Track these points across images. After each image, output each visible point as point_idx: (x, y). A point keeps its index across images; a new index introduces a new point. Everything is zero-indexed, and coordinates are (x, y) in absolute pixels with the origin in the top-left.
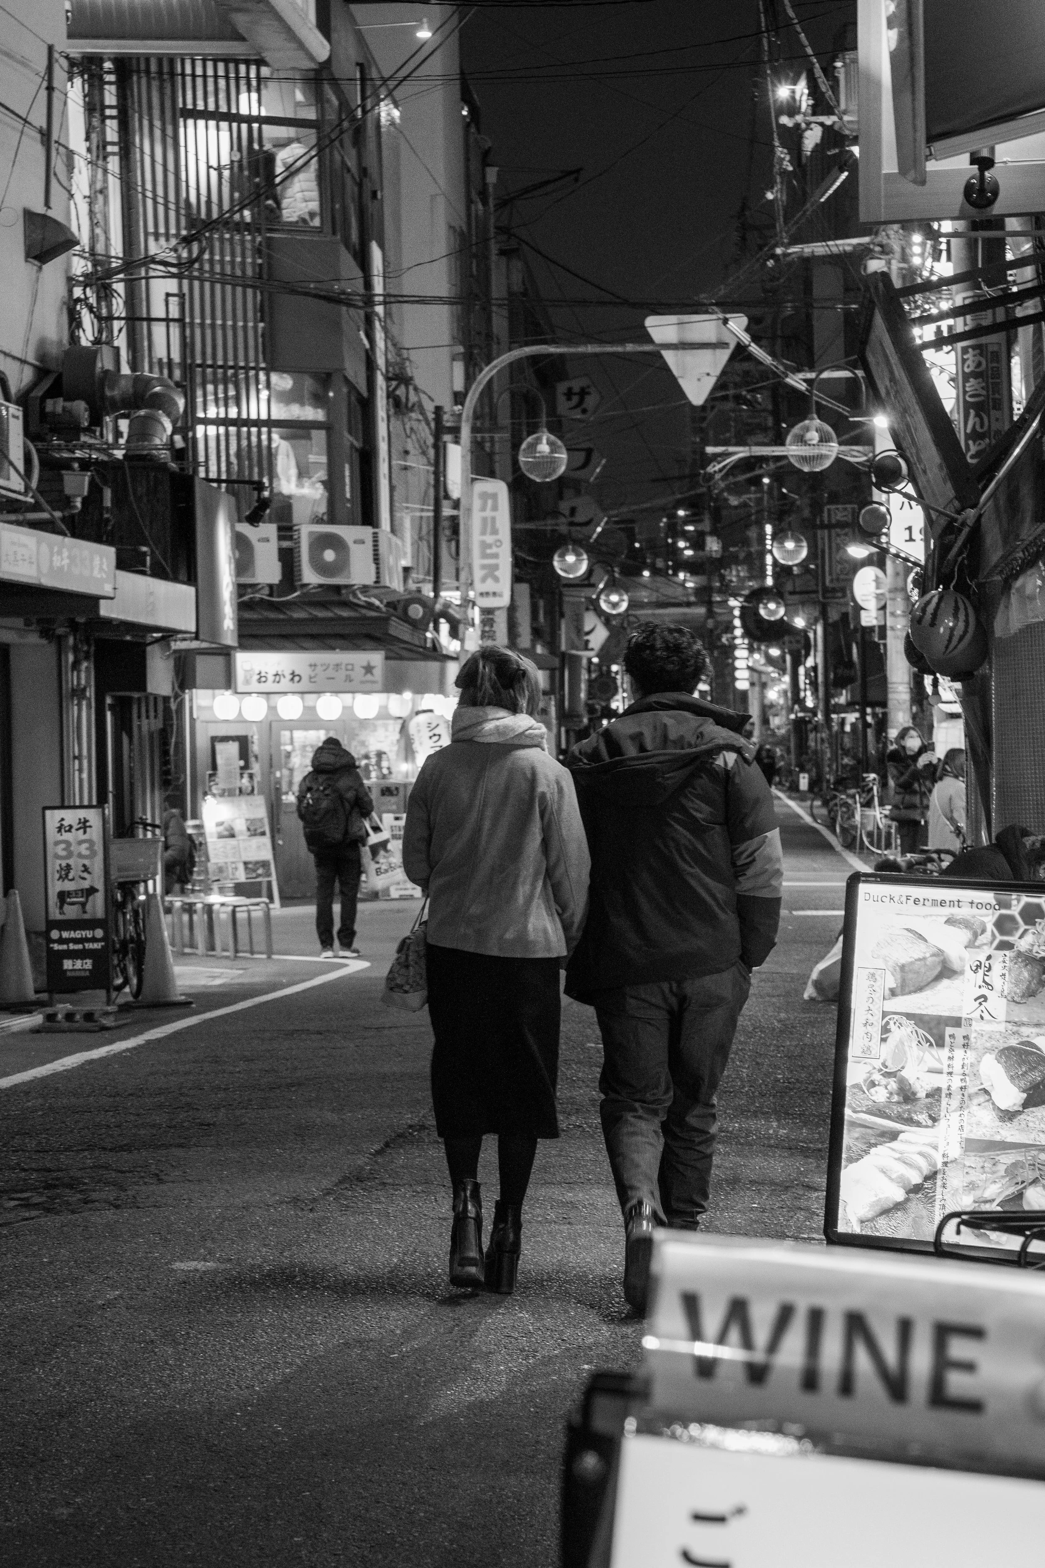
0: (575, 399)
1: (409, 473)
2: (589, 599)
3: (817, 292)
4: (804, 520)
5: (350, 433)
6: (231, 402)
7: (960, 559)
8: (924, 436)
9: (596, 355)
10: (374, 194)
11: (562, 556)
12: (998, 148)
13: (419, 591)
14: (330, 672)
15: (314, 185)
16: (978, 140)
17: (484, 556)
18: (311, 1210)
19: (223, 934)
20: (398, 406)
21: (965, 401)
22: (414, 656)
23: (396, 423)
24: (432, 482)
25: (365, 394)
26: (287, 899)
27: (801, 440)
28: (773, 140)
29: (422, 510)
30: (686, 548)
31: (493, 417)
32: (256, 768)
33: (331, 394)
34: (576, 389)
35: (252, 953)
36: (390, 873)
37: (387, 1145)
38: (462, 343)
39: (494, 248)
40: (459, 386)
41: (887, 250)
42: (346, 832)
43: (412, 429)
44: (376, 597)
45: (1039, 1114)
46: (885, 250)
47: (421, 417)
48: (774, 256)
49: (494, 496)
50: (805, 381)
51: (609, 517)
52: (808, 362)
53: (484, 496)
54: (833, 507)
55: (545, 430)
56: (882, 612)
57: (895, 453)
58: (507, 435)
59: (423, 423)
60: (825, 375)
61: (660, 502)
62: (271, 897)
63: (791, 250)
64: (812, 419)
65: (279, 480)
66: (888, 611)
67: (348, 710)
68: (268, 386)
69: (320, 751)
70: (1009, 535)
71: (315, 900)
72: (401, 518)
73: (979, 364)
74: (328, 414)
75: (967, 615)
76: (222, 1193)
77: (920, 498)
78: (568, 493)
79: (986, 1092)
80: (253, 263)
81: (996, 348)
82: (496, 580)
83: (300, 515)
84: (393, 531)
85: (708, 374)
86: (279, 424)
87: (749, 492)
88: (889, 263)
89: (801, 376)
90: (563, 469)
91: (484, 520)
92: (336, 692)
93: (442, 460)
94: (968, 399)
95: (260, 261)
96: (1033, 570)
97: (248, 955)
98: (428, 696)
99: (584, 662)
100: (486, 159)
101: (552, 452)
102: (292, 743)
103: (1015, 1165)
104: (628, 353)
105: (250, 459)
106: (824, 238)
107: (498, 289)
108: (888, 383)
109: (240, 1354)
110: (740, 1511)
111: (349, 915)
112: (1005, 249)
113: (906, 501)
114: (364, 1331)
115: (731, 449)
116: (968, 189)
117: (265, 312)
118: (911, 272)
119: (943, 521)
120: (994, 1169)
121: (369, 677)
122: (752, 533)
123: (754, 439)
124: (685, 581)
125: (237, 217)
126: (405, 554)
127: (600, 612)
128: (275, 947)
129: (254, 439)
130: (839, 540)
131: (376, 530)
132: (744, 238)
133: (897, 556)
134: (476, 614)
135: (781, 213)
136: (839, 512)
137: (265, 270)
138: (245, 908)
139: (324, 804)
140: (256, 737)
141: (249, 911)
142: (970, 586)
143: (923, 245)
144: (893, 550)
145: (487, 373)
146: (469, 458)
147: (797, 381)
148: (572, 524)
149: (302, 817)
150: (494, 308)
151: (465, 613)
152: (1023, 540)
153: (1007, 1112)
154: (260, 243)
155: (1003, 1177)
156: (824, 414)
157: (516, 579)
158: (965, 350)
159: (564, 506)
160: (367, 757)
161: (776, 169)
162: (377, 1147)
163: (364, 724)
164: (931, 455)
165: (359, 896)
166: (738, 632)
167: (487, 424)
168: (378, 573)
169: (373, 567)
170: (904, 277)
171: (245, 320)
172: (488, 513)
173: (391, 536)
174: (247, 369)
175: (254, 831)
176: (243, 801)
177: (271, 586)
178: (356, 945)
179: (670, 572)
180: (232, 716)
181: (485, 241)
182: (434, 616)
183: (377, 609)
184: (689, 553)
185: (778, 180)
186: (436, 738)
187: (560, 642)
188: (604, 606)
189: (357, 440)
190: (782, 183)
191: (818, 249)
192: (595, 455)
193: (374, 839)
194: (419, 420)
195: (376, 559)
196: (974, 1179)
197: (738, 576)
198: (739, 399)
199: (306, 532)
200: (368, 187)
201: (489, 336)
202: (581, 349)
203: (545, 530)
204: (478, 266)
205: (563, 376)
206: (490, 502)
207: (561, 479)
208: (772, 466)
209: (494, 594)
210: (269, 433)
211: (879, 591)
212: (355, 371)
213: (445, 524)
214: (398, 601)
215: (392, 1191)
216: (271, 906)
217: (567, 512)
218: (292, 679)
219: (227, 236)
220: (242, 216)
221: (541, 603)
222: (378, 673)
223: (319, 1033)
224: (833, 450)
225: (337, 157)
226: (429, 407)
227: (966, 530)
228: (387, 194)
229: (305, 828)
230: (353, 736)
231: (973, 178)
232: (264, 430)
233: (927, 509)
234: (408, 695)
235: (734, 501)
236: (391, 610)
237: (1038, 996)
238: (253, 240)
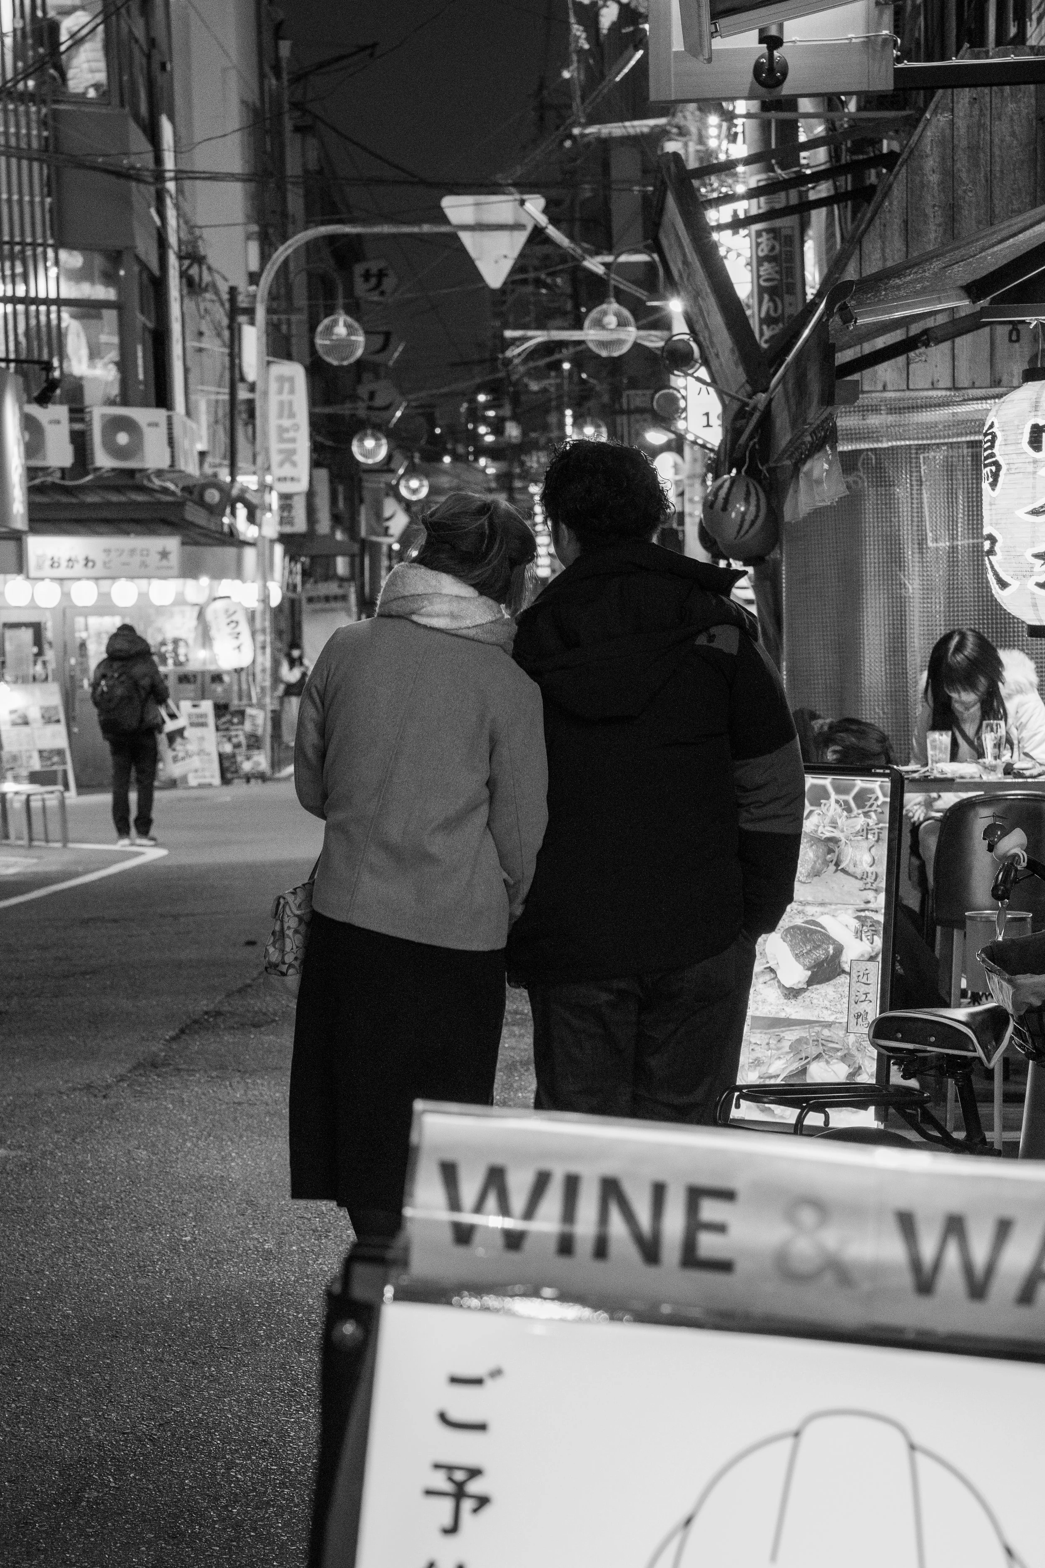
0: (373, 281)
1: (204, 354)
2: (389, 485)
3: (615, 174)
4: (604, 406)
5: (142, 312)
6: (18, 280)
7: (751, 443)
8: (717, 320)
9: (394, 236)
10: (163, 66)
11: (361, 440)
12: (786, 24)
13: (215, 475)
14: (125, 558)
15: (100, 55)
16: (765, 16)
17: (282, 440)
18: (105, 1097)
19: (17, 823)
20: (192, 286)
21: (759, 285)
22: (210, 541)
23: (190, 304)
24: (227, 364)
25: (156, 271)
26: (83, 787)
27: (599, 324)
28: (568, 17)
29: (218, 393)
30: (487, 434)
31: (289, 297)
32: (50, 655)
33: (122, 273)
34: (374, 271)
35: (47, 841)
36: (187, 761)
37: (182, 1031)
38: (257, 222)
39: (288, 125)
40: (254, 266)
41: (684, 131)
42: (142, 720)
43: (206, 310)
44: (172, 481)
45: (823, 991)
46: (683, 132)
47: (214, 297)
48: (570, 136)
49: (291, 380)
50: (604, 264)
51: (409, 401)
52: (605, 245)
53: (281, 379)
54: (632, 392)
55: (341, 311)
56: (680, 499)
57: (687, 337)
58: (304, 317)
59: (218, 305)
60: (623, 258)
61: (461, 386)
62: (66, 787)
63: (589, 130)
64: (610, 303)
65: (69, 360)
66: (686, 496)
67: (143, 596)
68: (57, 263)
69: (114, 638)
70: (797, 419)
71: (111, 789)
72: (197, 402)
73: (773, 248)
74: (119, 293)
75: (758, 500)
76: (14, 1080)
77: (714, 383)
78: (367, 376)
79: (771, 970)
80: (39, 136)
81: (788, 232)
82: (294, 464)
83: (92, 397)
84: (188, 413)
85: (505, 257)
86: (69, 302)
87: (548, 377)
88: (686, 145)
89: (600, 259)
90: (359, 352)
91: (281, 404)
92: (132, 578)
93: (236, 343)
94: (763, 283)
95: (45, 134)
96: (820, 454)
97: (43, 844)
98: (225, 582)
99: (385, 549)
100: (278, 32)
101: (349, 334)
102: (87, 629)
103: (799, 1041)
104: (423, 234)
105: (39, 339)
106: (622, 118)
107: (293, 167)
108: (680, 266)
109: (30, 1239)
110: (496, 1373)
111: (146, 803)
112: (797, 131)
113: (704, 387)
114: (156, 1216)
115: (530, 333)
116: (758, 69)
117: (52, 186)
118: (710, 153)
119: (736, 406)
120: (779, 1045)
121: (164, 563)
122: (553, 419)
123: (551, 323)
124: (486, 467)
125: (21, 86)
126: (201, 438)
127: (399, 498)
128: (71, 835)
129: (43, 318)
130: (638, 426)
131: (170, 413)
132: (542, 118)
133: (694, 443)
134: (274, 499)
135: (579, 93)
136: (636, 398)
137: (51, 141)
138: (39, 797)
139: (119, 691)
140: (49, 625)
141: (43, 800)
142: (761, 471)
143: (720, 127)
144: (690, 437)
145: (281, 253)
146: (264, 339)
147: (595, 264)
148: (370, 408)
149: (96, 704)
150: (289, 187)
151: (262, 497)
152: (810, 424)
153: (791, 989)
154: (46, 115)
155: (788, 1053)
156: (621, 297)
157: (315, 465)
158: (759, 234)
159: (363, 391)
160: (163, 643)
161: (572, 47)
162: (172, 1033)
163: (160, 610)
164: (723, 340)
165: (156, 784)
166: (539, 519)
167: (284, 305)
168: (173, 457)
169: (167, 451)
170: (701, 160)
171: (32, 195)
172: (285, 397)
173: (185, 419)
174: (34, 245)
175: (49, 719)
176: (37, 688)
177: (63, 470)
178: (153, 832)
179: (471, 458)
180: (24, 602)
181: (279, 116)
182: (230, 500)
183: (173, 493)
184: (490, 439)
185: (575, 58)
186: (233, 625)
187: (359, 527)
188: (404, 492)
189: (149, 319)
190: (579, 61)
191: (615, 129)
192: (394, 339)
193: (170, 726)
194: (213, 301)
195: (171, 442)
196: (759, 1055)
197: (538, 462)
198: (539, 283)
199: (98, 414)
200: (156, 58)
201: (284, 214)
202: (377, 229)
203: (342, 415)
204: (272, 144)
205: (360, 257)
206: (287, 386)
207: (359, 362)
208: (572, 350)
209: (292, 479)
210: (59, 312)
211: (678, 478)
212: (146, 249)
213: (242, 407)
214: (195, 486)
215: (186, 1077)
216: (67, 794)
217: (365, 396)
218: (86, 565)
219: (11, 107)
220: (26, 85)
221: (341, 489)
222: (174, 559)
223: (115, 921)
224: (631, 334)
225: (123, 25)
226: (224, 288)
227: (757, 415)
228: (176, 66)
229: (99, 715)
230: (149, 622)
231: (762, 57)
232: (54, 308)
233: (721, 394)
234: (204, 581)
235: (534, 386)
236: (186, 495)
237: (823, 876)
238: (39, 112)
